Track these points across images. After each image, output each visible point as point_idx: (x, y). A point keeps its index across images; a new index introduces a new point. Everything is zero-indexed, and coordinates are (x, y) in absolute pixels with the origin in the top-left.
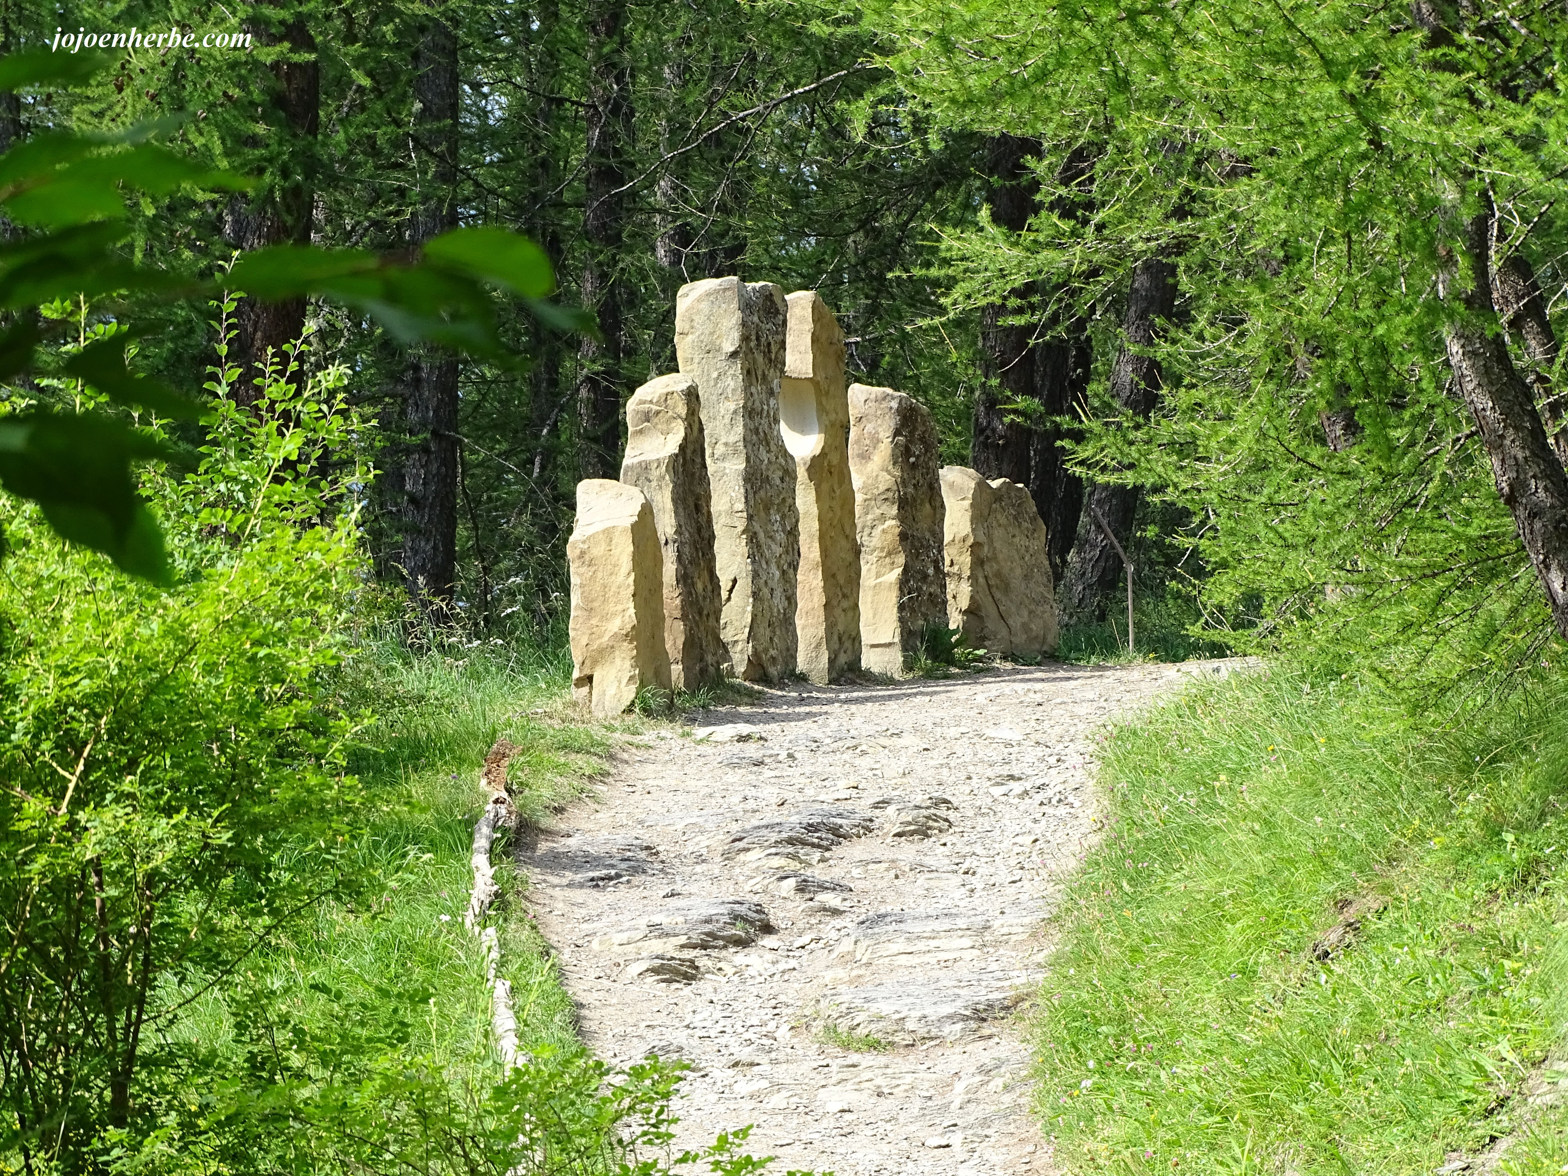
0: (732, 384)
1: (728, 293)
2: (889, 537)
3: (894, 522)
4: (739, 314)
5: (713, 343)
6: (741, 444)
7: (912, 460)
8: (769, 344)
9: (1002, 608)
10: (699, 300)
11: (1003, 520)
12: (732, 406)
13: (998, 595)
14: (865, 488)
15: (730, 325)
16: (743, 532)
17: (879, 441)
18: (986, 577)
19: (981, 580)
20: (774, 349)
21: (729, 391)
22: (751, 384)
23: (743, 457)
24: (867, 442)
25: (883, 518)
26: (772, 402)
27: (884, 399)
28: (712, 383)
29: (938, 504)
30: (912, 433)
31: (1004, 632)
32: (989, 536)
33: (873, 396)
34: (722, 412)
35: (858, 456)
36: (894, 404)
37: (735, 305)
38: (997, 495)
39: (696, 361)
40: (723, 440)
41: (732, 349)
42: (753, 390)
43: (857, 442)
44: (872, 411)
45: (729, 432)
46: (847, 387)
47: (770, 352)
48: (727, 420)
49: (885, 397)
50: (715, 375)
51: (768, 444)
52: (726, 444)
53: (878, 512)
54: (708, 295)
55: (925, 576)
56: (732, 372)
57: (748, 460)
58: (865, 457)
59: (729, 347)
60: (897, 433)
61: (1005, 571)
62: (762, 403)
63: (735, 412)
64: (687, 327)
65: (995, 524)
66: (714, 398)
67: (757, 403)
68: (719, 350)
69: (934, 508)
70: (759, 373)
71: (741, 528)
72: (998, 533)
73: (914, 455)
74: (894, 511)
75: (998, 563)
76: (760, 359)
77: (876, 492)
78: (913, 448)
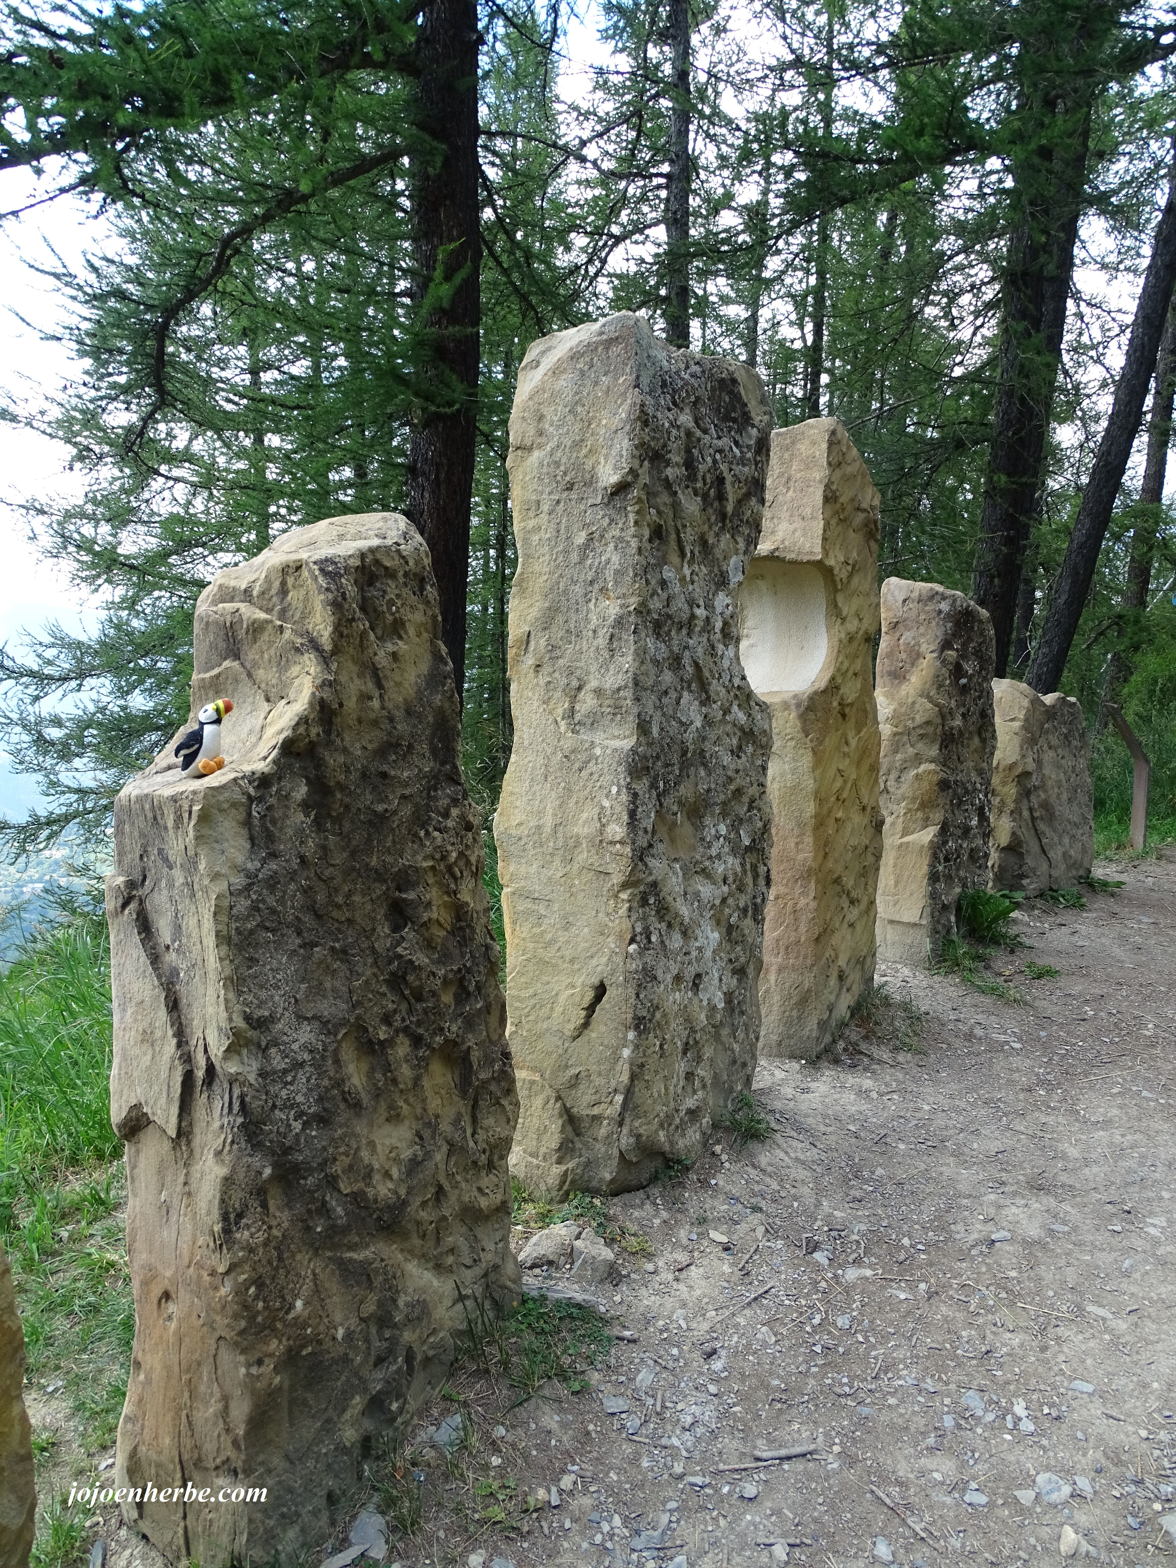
0: (615, 558)
1: (616, 350)
2: (925, 785)
3: (932, 766)
4: (633, 397)
5: (578, 466)
6: (628, 694)
7: (964, 681)
8: (721, 480)
9: (1044, 841)
10: (556, 372)
11: (1055, 742)
12: (612, 608)
13: (1042, 826)
14: (895, 719)
15: (616, 422)
16: (624, 886)
17: (919, 655)
18: (1031, 810)
19: (1026, 813)
20: (732, 493)
21: (609, 574)
22: (663, 561)
23: (631, 722)
24: (903, 656)
25: (918, 759)
26: (722, 600)
27: (932, 598)
28: (575, 557)
29: (989, 735)
30: (965, 645)
31: (1045, 866)
32: (1039, 762)
33: (915, 595)
34: (594, 621)
35: (890, 674)
36: (945, 606)
37: (625, 379)
38: (1051, 713)
39: (545, 508)
40: (594, 684)
41: (614, 479)
42: (668, 573)
43: (890, 655)
44: (914, 613)
45: (605, 666)
46: (881, 581)
47: (721, 497)
48: (602, 641)
49: (933, 596)
50: (580, 538)
51: (704, 686)
52: (598, 692)
53: (911, 751)
54: (574, 356)
55: (966, 831)
56: (615, 532)
57: (643, 727)
58: (898, 676)
59: (609, 476)
60: (946, 645)
61: (1053, 799)
62: (692, 603)
63: (619, 622)
64: (531, 431)
65: (1045, 747)
66: (578, 589)
67: (680, 603)
68: (590, 482)
69: (983, 741)
70: (689, 536)
71: (617, 879)
72: (1049, 756)
73: (965, 675)
74: (934, 751)
75: (1046, 791)
76: (691, 505)
77: (910, 724)
78: (966, 666)
